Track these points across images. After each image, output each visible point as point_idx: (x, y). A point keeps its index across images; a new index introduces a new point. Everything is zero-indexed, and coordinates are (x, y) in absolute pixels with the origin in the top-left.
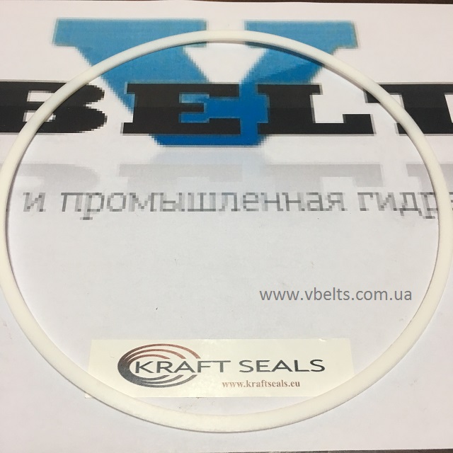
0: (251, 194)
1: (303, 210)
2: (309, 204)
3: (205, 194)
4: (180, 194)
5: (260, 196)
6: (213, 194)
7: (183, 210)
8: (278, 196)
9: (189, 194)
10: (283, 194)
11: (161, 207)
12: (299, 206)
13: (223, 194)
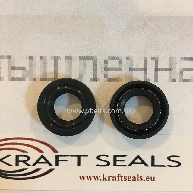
0: (113, 58)
1: (174, 81)
2: (181, 73)
3: (60, 58)
4: (31, 58)
5: (124, 61)
6: (68, 58)
7: (34, 79)
8: (146, 62)
9: (41, 58)
10: (153, 58)
11: (9, 75)
12: (170, 76)
13: (81, 58)
